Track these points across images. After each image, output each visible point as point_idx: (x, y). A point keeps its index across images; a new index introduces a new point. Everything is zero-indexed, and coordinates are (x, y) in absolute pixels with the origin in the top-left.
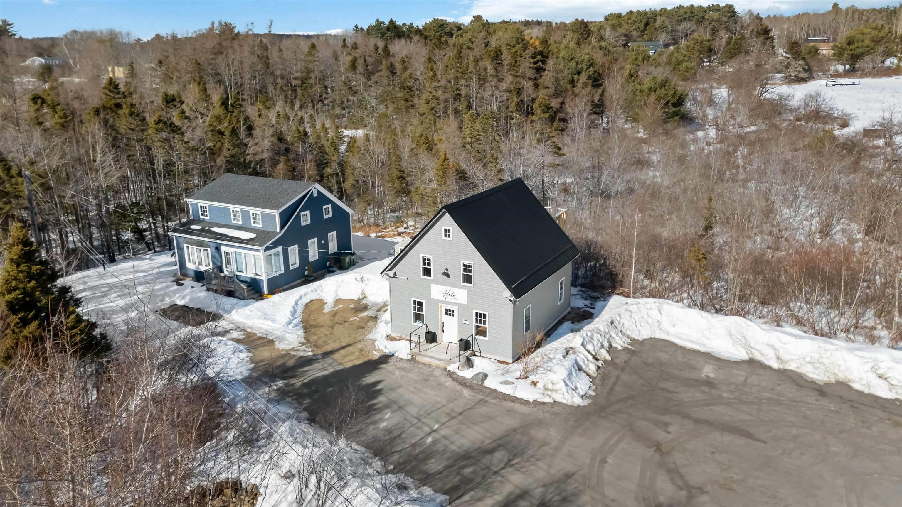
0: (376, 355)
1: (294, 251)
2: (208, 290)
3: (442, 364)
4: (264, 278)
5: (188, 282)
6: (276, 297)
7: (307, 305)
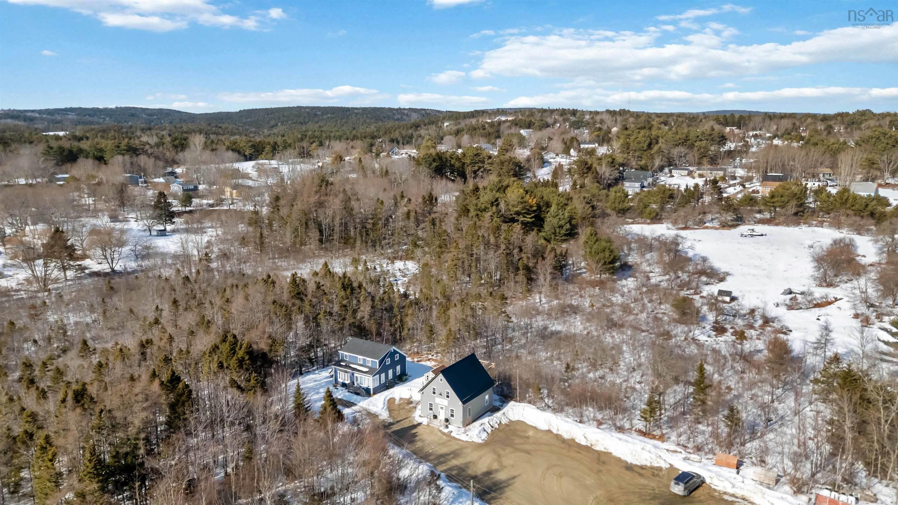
0: (415, 423)
1: (383, 375)
2: (349, 392)
3: (437, 427)
4: (371, 388)
5: (339, 388)
6: (376, 396)
7: (389, 400)
